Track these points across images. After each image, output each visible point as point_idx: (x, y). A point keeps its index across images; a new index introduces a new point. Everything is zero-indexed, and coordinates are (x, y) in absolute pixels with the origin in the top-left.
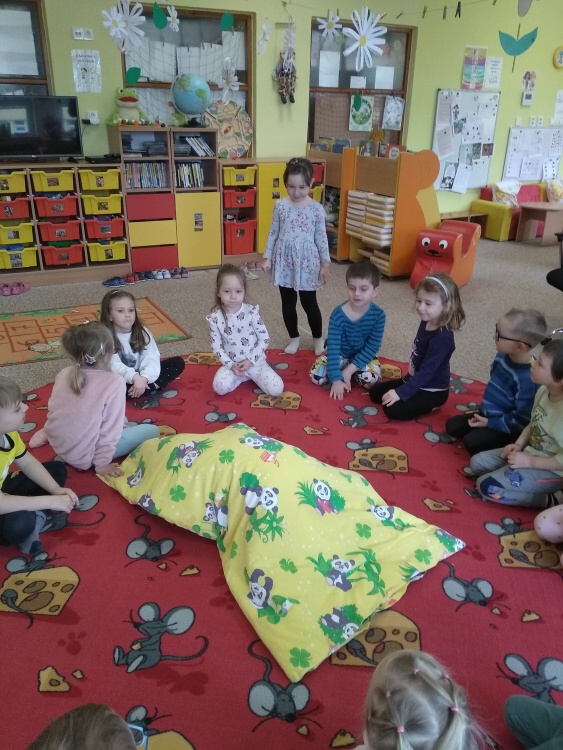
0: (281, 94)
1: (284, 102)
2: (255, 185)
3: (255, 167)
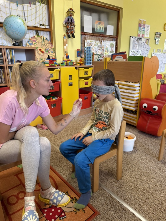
2: (59, 79)
3: (59, 70)
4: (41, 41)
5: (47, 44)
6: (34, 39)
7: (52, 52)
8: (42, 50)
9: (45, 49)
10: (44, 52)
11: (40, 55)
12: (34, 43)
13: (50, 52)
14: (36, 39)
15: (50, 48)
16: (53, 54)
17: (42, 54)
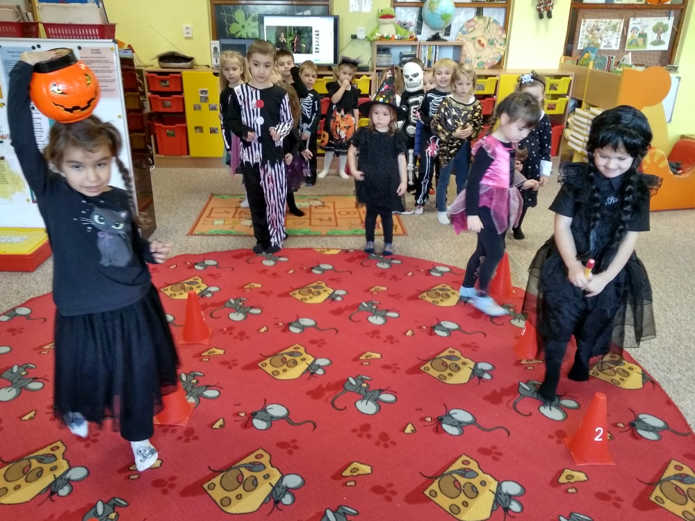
0: (539, 10)
1: (541, 17)
2: (495, 94)
3: (497, 78)
4: (484, 26)
5: (494, 31)
6: (472, 24)
7: (501, 45)
8: (484, 41)
9: (489, 40)
10: (486, 45)
11: (477, 50)
12: (470, 30)
13: (497, 44)
14: (476, 23)
15: (498, 38)
16: (502, 48)
17: (481, 48)
